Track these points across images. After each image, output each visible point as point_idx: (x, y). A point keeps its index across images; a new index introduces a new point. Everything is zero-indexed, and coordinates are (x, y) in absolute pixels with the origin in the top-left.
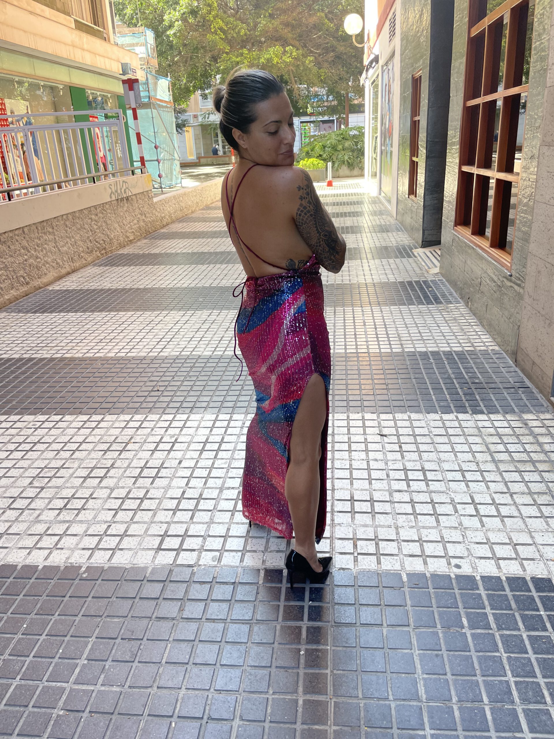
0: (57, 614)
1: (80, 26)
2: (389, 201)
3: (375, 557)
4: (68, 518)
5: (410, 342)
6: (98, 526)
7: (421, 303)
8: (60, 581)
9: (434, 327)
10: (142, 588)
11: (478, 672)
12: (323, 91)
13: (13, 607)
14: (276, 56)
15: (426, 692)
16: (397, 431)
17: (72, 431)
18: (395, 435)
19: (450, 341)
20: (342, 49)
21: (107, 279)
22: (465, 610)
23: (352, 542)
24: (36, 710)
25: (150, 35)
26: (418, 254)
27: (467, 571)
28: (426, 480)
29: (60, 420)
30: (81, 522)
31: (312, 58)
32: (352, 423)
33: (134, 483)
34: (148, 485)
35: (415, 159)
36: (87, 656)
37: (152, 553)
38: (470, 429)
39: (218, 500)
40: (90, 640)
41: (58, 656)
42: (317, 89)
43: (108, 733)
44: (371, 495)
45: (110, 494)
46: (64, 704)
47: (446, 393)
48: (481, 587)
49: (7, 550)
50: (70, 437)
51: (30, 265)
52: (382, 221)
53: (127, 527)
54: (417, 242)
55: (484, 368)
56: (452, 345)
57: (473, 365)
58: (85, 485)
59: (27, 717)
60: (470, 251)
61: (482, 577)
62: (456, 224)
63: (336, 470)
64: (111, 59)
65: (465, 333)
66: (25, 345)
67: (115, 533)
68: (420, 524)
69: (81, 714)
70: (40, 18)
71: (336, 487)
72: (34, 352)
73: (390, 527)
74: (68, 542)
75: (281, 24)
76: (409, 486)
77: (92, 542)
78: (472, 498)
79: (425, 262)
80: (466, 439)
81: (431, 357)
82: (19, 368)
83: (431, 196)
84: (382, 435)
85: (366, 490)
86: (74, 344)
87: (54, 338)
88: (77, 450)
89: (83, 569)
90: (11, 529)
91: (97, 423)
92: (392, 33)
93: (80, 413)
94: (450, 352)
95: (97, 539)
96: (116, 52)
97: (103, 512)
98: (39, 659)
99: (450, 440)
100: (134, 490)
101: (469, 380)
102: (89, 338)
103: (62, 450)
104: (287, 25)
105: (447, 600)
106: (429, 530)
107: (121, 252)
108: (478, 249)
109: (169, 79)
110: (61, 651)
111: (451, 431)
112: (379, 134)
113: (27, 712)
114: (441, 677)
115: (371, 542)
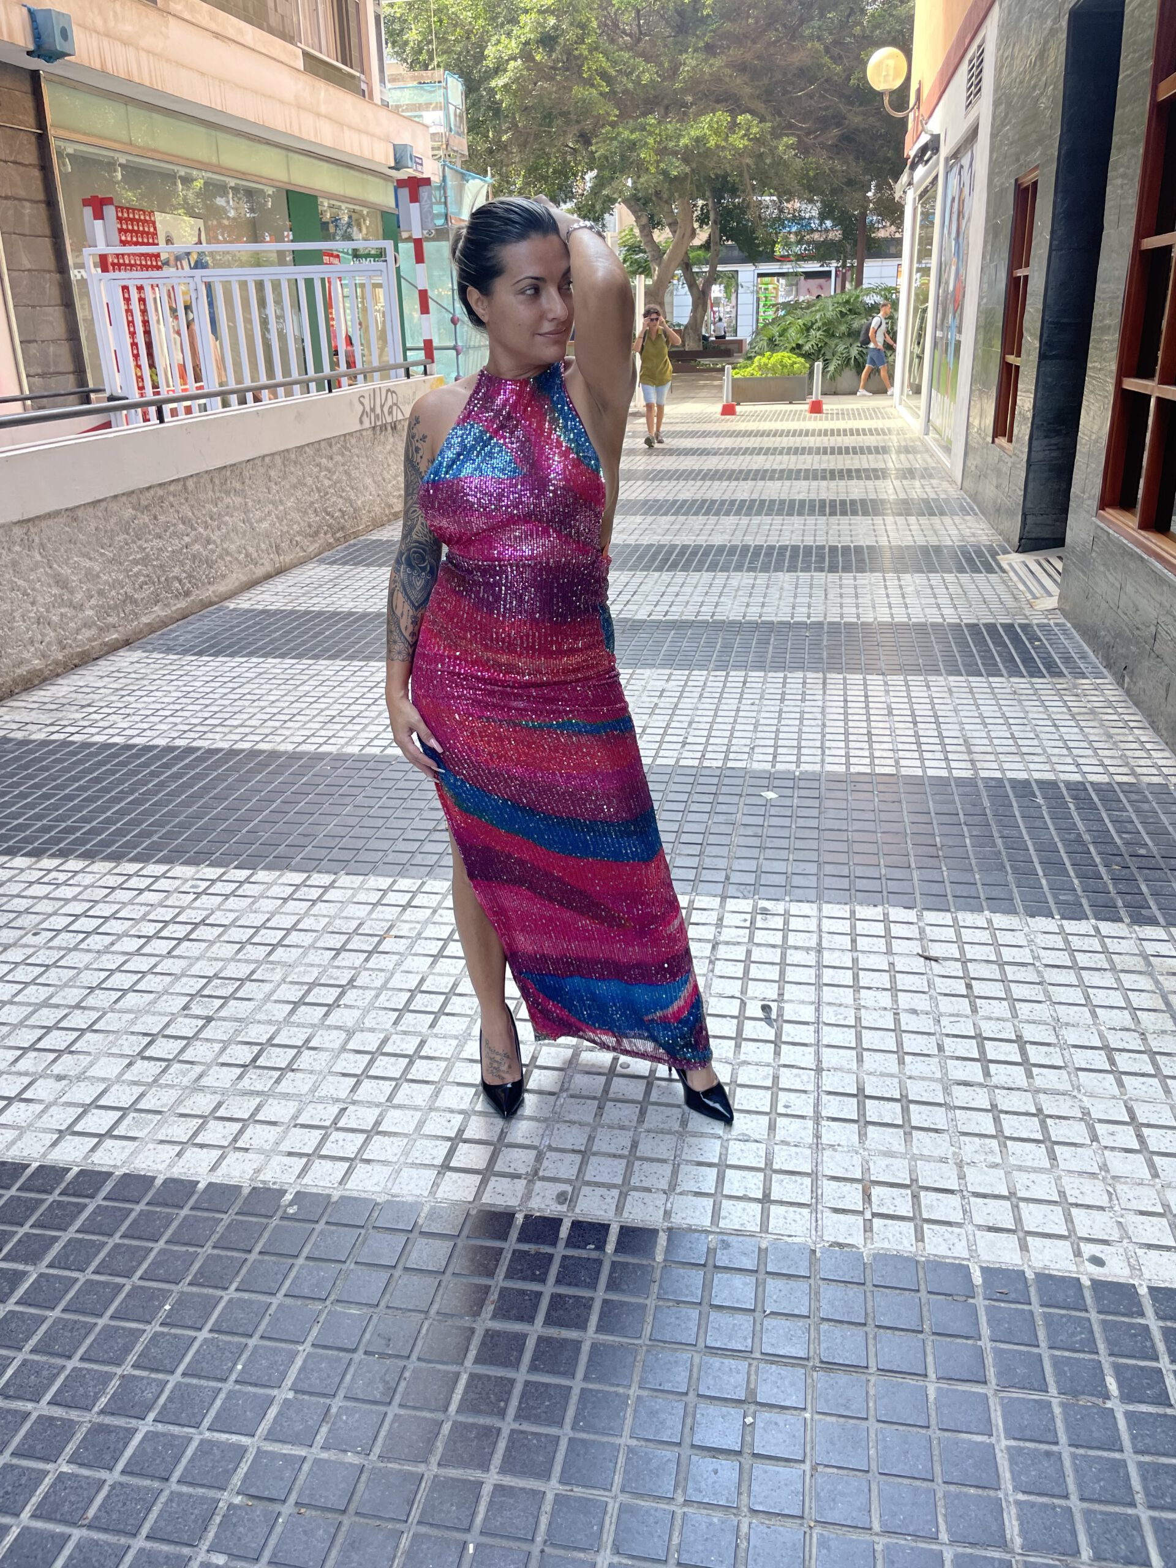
0: (234, 1286)
1: (314, 65)
2: (947, 449)
3: (910, 1226)
4: (259, 1087)
5: (992, 757)
6: (320, 1107)
7: (1015, 672)
8: (240, 1218)
9: (1046, 731)
10: (408, 1248)
11: (1139, 1498)
12: (811, 211)
13: (145, 1266)
14: (717, 133)
15: (1023, 1533)
16: (962, 951)
17: (268, 905)
18: (956, 960)
19: (1081, 761)
20: (857, 120)
21: (346, 592)
22: (1113, 1359)
23: (860, 1187)
24: (185, 1489)
25: (455, 87)
26: (1010, 565)
27: (1118, 1271)
28: (1025, 1063)
29: (247, 881)
30: (286, 1096)
31: (792, 140)
32: (861, 927)
33: (396, 1023)
34: (424, 1030)
35: (1011, 359)
36: (294, 1384)
37: (432, 1174)
38: (1127, 957)
39: (570, 1072)
40: (301, 1348)
41: (234, 1377)
42: (797, 205)
43: (334, 1553)
44: (902, 1087)
45: (347, 1042)
46: (244, 1481)
47: (1072, 874)
48: (1149, 1311)
49: (136, 1144)
50: (267, 916)
51: (194, 557)
52: (929, 490)
53: (380, 1114)
54: (1008, 541)
55: (1159, 822)
56: (1085, 769)
57: (1134, 817)
58: (294, 1018)
59: (166, 1504)
60: (1132, 565)
61: (1151, 1289)
62: (1103, 504)
63: (825, 1028)
64: (373, 135)
65: (1115, 743)
66: (178, 720)
67: (355, 1126)
68: (1013, 1161)
69: (277, 1507)
70: (233, 46)
71: (825, 1065)
72: (197, 735)
73: (943, 1160)
74: (257, 1136)
75: (727, 66)
76: (987, 1074)
77: (308, 1141)
78: (1130, 1111)
79: (1025, 584)
80: (1118, 980)
81: (1038, 793)
82: (167, 766)
83: (1046, 441)
84: (927, 958)
85: (892, 1076)
86: (278, 724)
87: (237, 709)
88: (280, 944)
89: (288, 1197)
90: (145, 1099)
91: (321, 891)
92: (975, 89)
93: (288, 867)
94: (1082, 783)
95: (317, 1134)
96: (386, 123)
97: (330, 1078)
98: (195, 1381)
99: (1080, 979)
100: (394, 1037)
101: (1123, 849)
102: (307, 712)
103: (249, 941)
104: (742, 68)
105: (1073, 1334)
106: (1033, 1176)
107: (375, 536)
108: (1152, 560)
109: (488, 178)
110: (239, 1367)
111: (1082, 959)
112: (931, 304)
113: (166, 1493)
114: (1056, 1501)
115: (903, 1191)
